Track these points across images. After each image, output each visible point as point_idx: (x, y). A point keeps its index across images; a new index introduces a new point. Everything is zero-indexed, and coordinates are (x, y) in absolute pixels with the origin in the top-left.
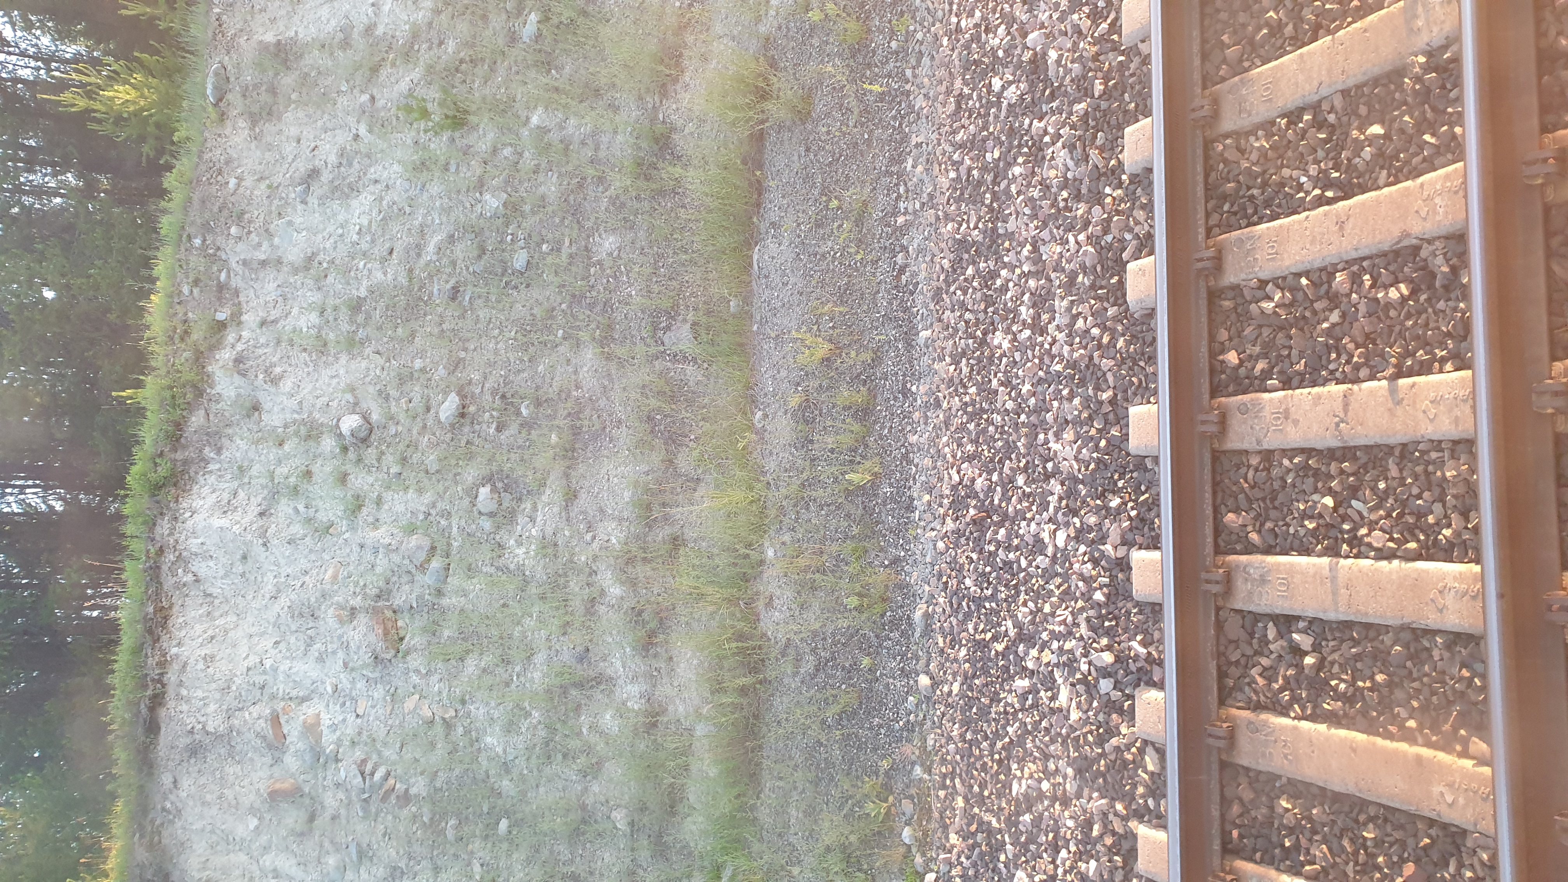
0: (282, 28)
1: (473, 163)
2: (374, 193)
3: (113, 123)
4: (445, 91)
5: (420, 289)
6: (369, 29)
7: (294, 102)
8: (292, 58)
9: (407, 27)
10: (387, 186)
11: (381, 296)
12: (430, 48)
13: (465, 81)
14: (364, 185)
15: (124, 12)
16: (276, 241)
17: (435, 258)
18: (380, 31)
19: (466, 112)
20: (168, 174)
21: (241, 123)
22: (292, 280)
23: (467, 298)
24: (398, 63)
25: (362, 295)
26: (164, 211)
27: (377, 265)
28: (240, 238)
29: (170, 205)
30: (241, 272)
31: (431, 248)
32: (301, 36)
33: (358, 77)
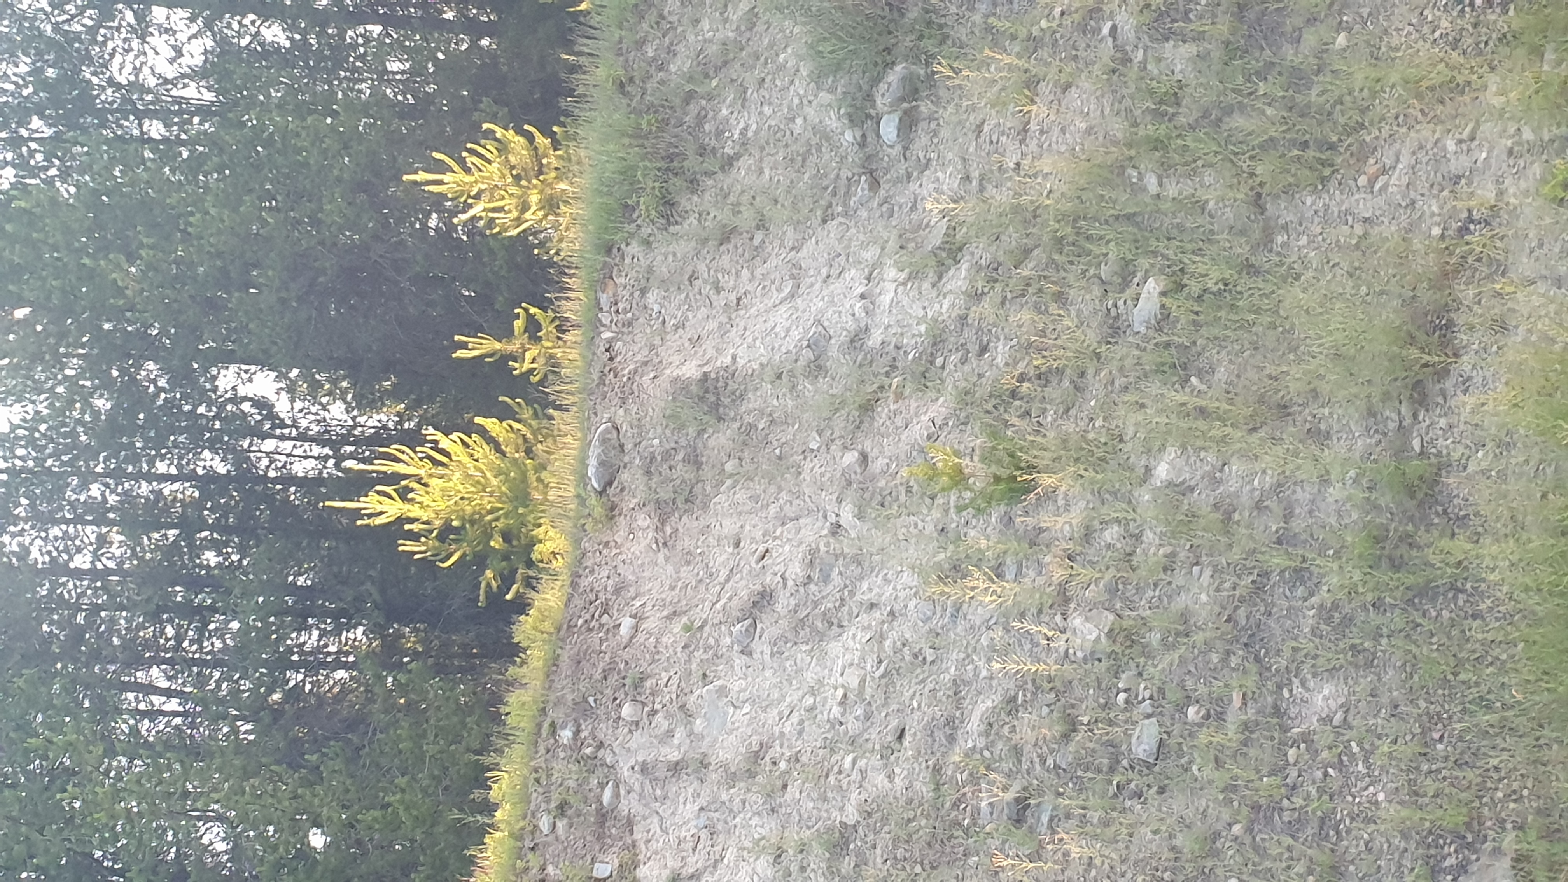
0: (711, 352)
1: (1048, 559)
2: (869, 627)
3: (436, 537)
4: (994, 435)
5: (955, 805)
6: (856, 340)
7: (731, 476)
8: (726, 401)
9: (923, 328)
10: (892, 613)
11: (885, 820)
12: (964, 361)
13: (1028, 413)
14: (850, 614)
15: (460, 354)
16: (699, 724)
17: (981, 743)
18: (875, 339)
19: (1031, 468)
20: (522, 618)
21: (643, 520)
22: (724, 797)
23: (1045, 819)
24: (907, 392)
25: (851, 822)
26: (512, 684)
27: (875, 760)
28: (637, 723)
29: (524, 669)
30: (637, 787)
31: (974, 724)
32: (741, 362)
33: (839, 423)
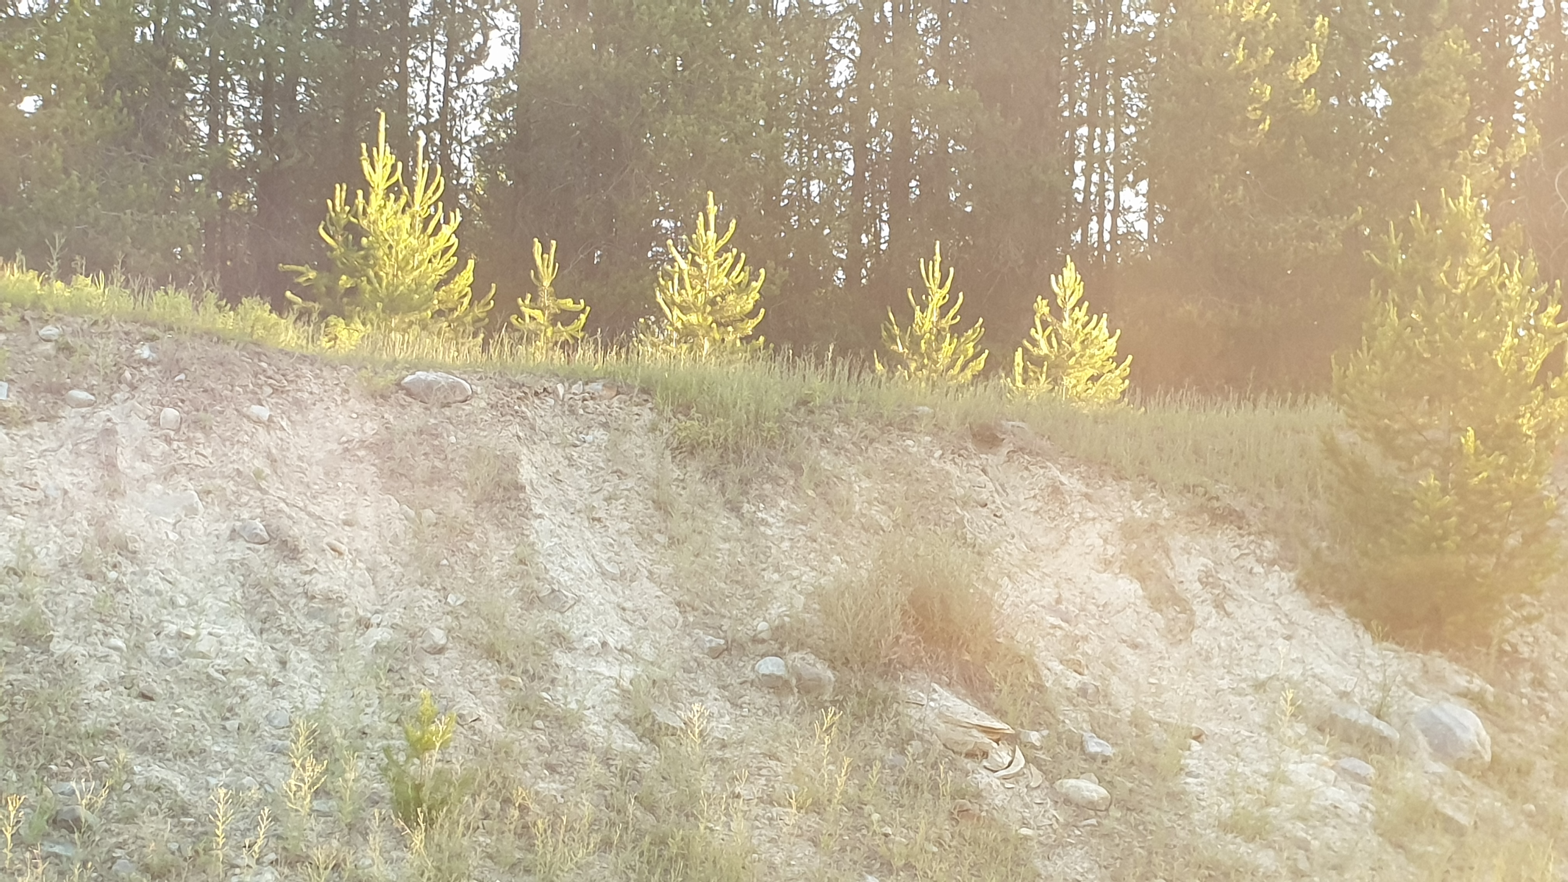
0: (545, 493)
1: (335, 843)
2: (260, 659)
3: (350, 222)
4: (465, 783)
5: (71, 755)
6: (560, 639)
7: (419, 515)
8: (496, 510)
9: (573, 706)
10: (276, 683)
11: (54, 682)
12: (540, 749)
13: (487, 816)
14: (275, 641)
16: (156, 488)
17: (138, 780)
18: (562, 658)
19: (430, 822)
20: (268, 307)
21: (371, 427)
22: (78, 515)
24: (508, 693)
25: (53, 646)
26: (198, 297)
27: (118, 671)
28: (157, 424)
29: (212, 309)
30: (90, 425)
31: (158, 772)
32: (536, 523)
33: (476, 624)
